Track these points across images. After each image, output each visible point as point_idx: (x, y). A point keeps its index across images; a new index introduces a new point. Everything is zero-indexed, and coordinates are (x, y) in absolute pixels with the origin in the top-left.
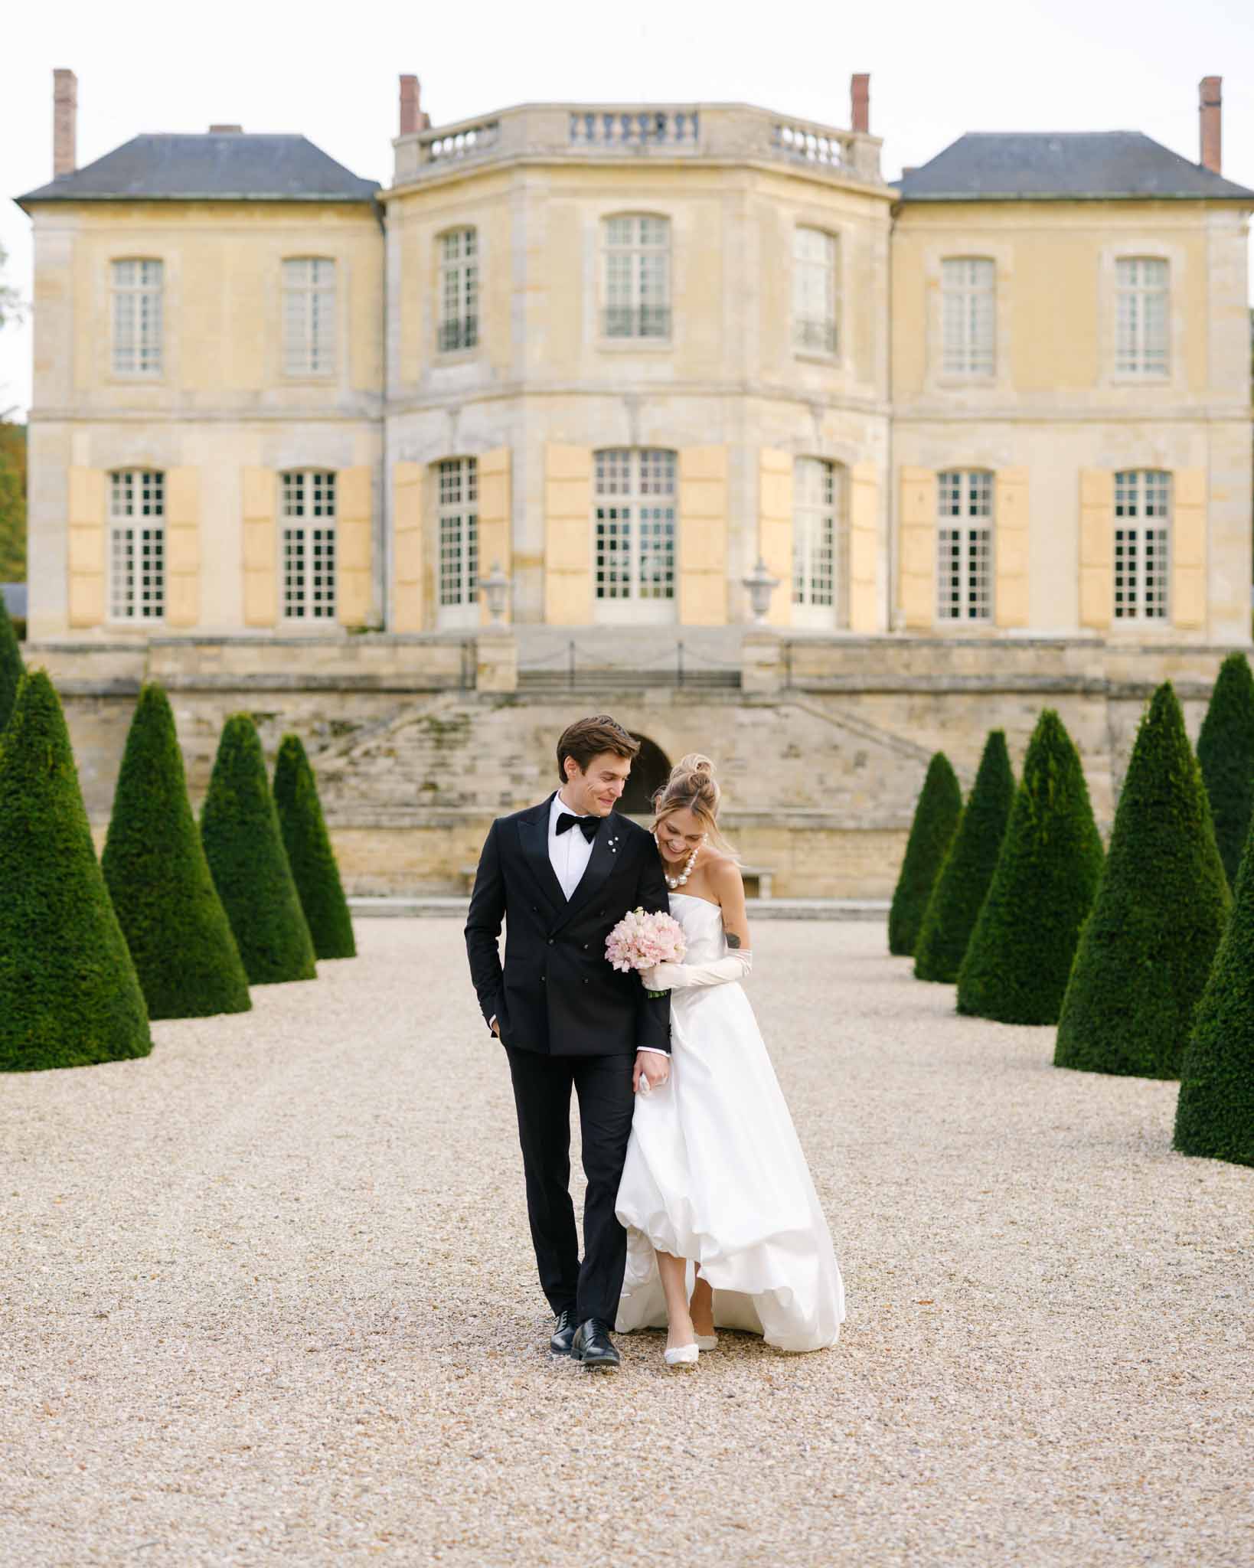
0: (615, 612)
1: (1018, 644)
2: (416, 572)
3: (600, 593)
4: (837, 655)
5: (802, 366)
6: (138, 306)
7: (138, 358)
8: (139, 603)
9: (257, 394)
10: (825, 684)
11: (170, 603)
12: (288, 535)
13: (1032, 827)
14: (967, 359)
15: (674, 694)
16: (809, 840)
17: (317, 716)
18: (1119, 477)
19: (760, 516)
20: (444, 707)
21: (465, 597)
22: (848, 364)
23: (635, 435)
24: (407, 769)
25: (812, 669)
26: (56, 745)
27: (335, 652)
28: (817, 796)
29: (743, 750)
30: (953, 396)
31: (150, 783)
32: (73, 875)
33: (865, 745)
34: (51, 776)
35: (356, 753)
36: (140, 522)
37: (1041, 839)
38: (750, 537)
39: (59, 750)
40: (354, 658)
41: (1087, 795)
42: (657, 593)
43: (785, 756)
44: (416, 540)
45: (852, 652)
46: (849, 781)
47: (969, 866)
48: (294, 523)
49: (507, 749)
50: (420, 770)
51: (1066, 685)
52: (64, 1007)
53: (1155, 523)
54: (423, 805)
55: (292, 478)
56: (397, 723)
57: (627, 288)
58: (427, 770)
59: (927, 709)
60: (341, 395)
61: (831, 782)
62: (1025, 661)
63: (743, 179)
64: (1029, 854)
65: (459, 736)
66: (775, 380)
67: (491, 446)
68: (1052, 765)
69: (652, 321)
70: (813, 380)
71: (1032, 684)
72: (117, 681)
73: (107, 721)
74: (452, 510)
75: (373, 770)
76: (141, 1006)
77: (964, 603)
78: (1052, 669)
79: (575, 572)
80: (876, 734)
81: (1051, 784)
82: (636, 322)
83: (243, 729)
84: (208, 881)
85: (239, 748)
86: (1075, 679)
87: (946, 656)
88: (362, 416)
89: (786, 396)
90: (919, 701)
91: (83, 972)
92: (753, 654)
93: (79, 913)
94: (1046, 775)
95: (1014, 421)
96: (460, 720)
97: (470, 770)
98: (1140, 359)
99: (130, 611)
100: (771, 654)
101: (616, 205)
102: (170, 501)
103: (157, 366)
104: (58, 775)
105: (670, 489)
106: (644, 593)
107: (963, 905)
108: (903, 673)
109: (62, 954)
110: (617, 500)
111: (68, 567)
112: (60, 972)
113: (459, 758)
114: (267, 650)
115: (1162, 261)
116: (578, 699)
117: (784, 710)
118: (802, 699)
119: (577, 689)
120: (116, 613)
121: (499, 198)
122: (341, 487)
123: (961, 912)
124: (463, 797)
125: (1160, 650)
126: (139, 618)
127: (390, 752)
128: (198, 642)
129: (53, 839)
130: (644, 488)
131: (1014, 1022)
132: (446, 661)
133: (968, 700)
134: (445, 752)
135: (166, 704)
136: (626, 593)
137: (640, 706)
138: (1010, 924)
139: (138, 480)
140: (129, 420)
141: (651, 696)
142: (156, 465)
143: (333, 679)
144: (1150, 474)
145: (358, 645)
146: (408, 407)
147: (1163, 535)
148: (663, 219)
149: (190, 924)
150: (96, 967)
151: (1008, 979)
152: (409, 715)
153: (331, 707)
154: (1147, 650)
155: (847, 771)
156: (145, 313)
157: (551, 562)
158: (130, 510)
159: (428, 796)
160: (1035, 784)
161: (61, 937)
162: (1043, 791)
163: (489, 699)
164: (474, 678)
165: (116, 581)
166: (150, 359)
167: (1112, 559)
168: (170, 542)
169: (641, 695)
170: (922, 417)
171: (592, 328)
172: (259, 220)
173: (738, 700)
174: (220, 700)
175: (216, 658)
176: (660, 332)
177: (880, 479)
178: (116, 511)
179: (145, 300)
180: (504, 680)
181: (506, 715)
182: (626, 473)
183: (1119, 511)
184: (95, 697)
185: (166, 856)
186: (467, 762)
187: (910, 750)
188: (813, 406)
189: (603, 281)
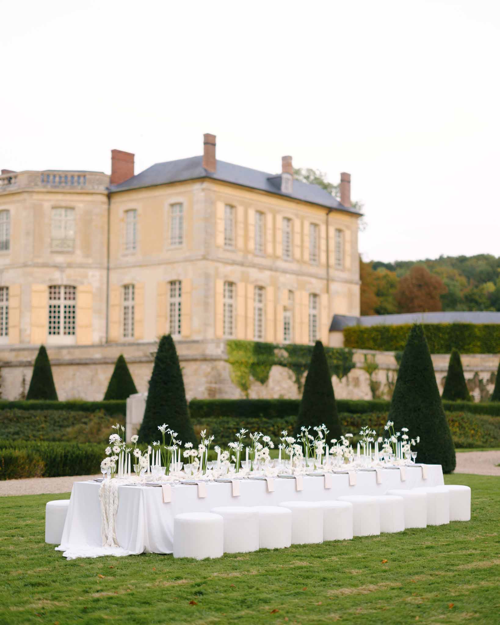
5: (55, 254)
14: (132, 245)
18: (171, 283)
19: (31, 307)
22: (78, 252)
30: (125, 259)
53: (181, 300)
63: (25, 196)
66: (41, 261)
70: (59, 259)
82: (5, 246)
89: (46, 265)
95: (141, 266)
98: (177, 240)
115: (181, 204)
148: (8, 211)
170: (118, 268)
183: (171, 296)
188: (59, 268)
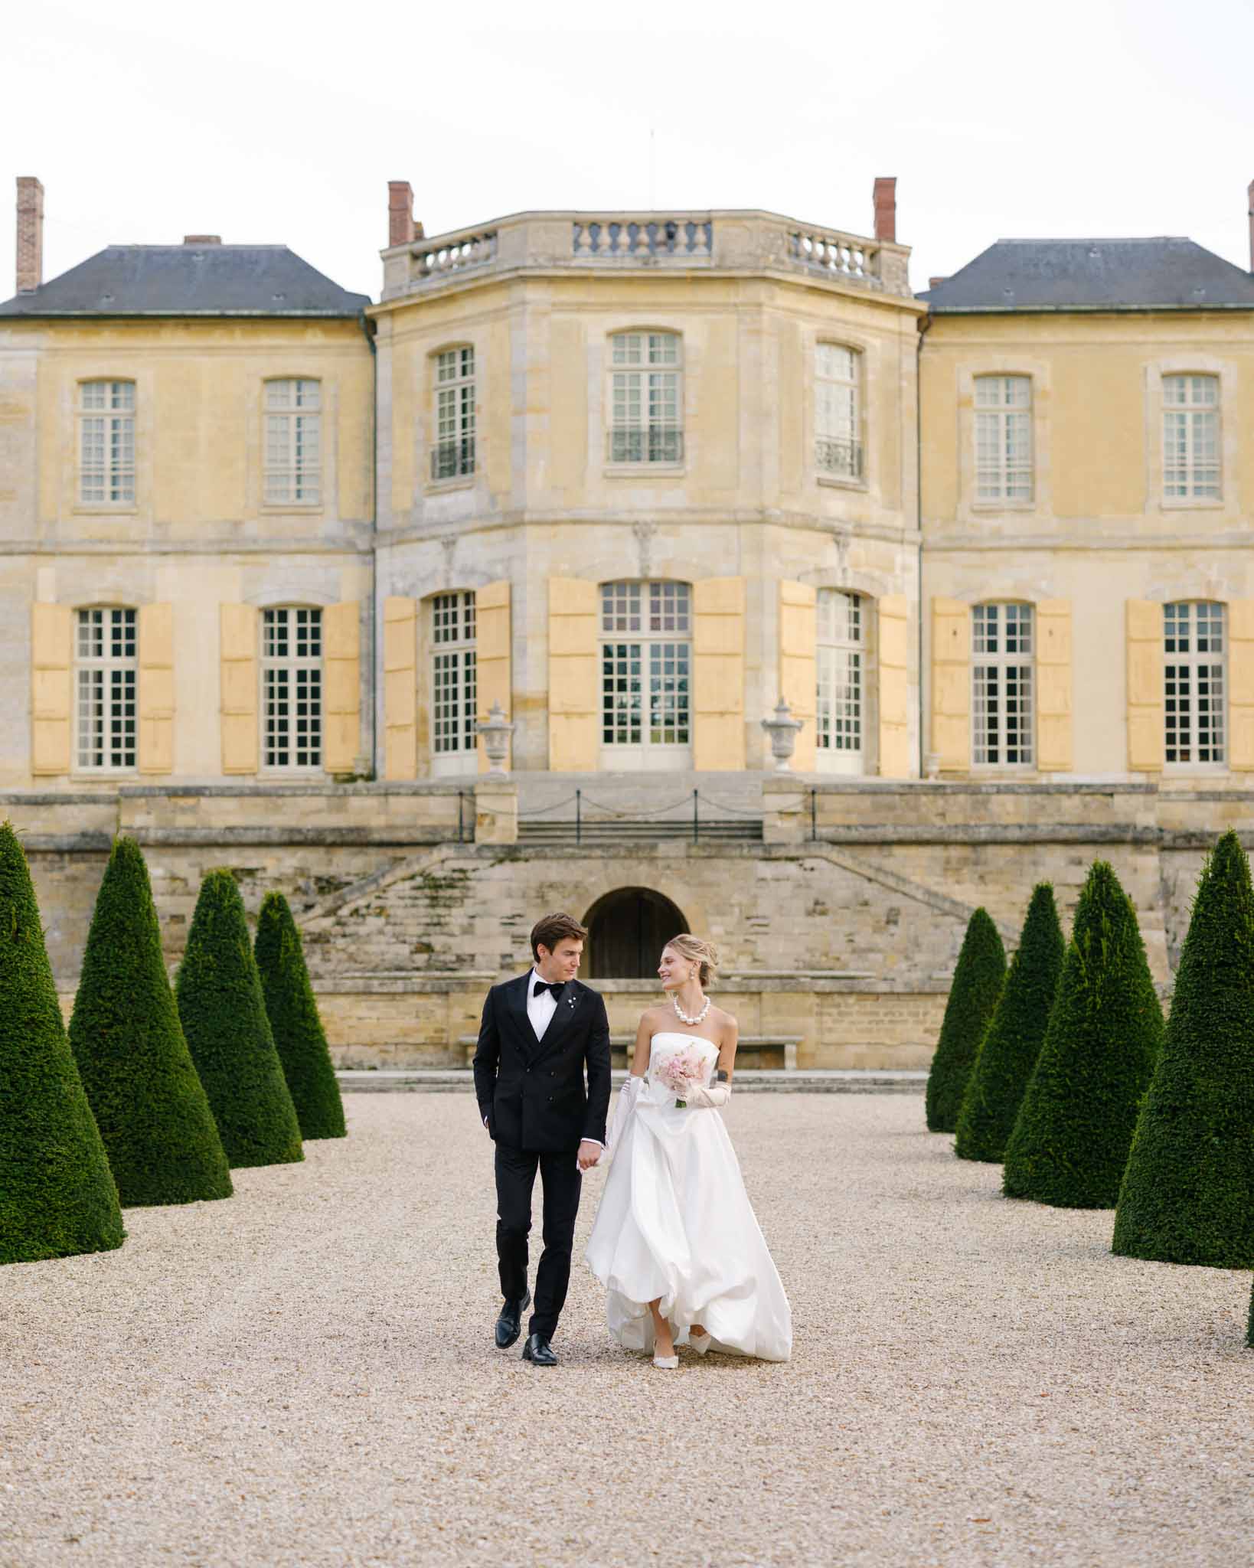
0: (623, 757)
1: (1062, 790)
2: (409, 717)
3: (608, 737)
4: (867, 802)
5: (827, 491)
6: (108, 432)
7: (108, 487)
8: (108, 750)
9: (237, 524)
10: (854, 835)
11: (141, 750)
12: (270, 675)
13: (1084, 991)
14: (1003, 484)
15: (689, 846)
16: (838, 1006)
17: (302, 872)
18: (1168, 608)
19: (781, 653)
20: (438, 862)
21: (461, 743)
22: (875, 490)
23: (645, 568)
24: (398, 929)
25: (839, 819)
26: (21, 907)
27: (321, 802)
28: (845, 957)
29: (765, 907)
30: (989, 523)
31: (122, 947)
32: (38, 1049)
33: (897, 900)
34: (16, 940)
35: (345, 912)
36: (109, 663)
37: (1095, 1004)
38: (771, 676)
39: (24, 913)
40: (341, 809)
41: (1144, 955)
42: (669, 737)
43: (810, 913)
44: (409, 680)
45: (880, 798)
46: (879, 940)
47: (1016, 1033)
48: (277, 663)
49: (507, 907)
50: (413, 930)
51: (1115, 834)
52: (30, 1194)
53: (1209, 659)
54: (418, 969)
55: (274, 615)
56: (388, 879)
57: (636, 409)
58: (420, 930)
59: (965, 861)
60: (327, 525)
61: (861, 941)
62: (1071, 808)
63: (761, 292)
64: (1082, 1021)
65: (456, 893)
66: (796, 507)
67: (491, 579)
68: (1105, 923)
69: (662, 444)
70: (837, 507)
71: (1078, 833)
72: (84, 835)
73: (74, 879)
74: (447, 648)
75: (362, 930)
76: (113, 1193)
77: (1003, 746)
78: (1099, 818)
79: (582, 715)
80: (906, 889)
81: (1104, 943)
82: (645, 445)
83: (223, 887)
84: (185, 1053)
85: (219, 909)
86: (1126, 827)
87: (985, 803)
88: (350, 547)
89: (808, 524)
90: (955, 852)
91: (50, 1156)
92: (774, 802)
93: (45, 1090)
94: (1099, 933)
95: (1055, 549)
96: (456, 875)
97: (468, 930)
98: (1190, 483)
99: (99, 760)
100: (794, 802)
101: (625, 320)
102: (142, 641)
103: (129, 494)
104: (22, 939)
105: (684, 624)
106: (655, 738)
107: (1009, 1076)
108: (938, 821)
109: (26, 1135)
110: (627, 637)
111: (31, 712)
112: (24, 1155)
113: (456, 917)
114: (248, 801)
115: (1214, 377)
116: (584, 853)
117: (808, 863)
118: (827, 850)
119: (582, 841)
120: (83, 762)
121: (498, 314)
122: (327, 625)
123: (1006, 1083)
124: (460, 959)
125: (1217, 796)
126: (108, 768)
127: (381, 911)
128: (173, 793)
129: (17, 1010)
130: (655, 625)
131: (1067, 1205)
132: (441, 812)
133: (1009, 852)
134: (440, 911)
135: (140, 862)
136: (636, 737)
137: (652, 859)
138: (1062, 1098)
139: (107, 616)
140: (98, 553)
141: (664, 848)
142: (128, 601)
143: (320, 831)
144: (1202, 606)
145: (345, 795)
146: (400, 537)
147: (1218, 671)
148: (674, 334)
149: (166, 1100)
150: (64, 1150)
151: (1060, 1157)
152: (401, 871)
153: (316, 862)
154: (1202, 796)
155: (877, 930)
156: (115, 438)
157: (555, 703)
158: (99, 650)
159: (421, 959)
160: (1087, 944)
161: (25, 1117)
162: (1096, 951)
163: (488, 853)
164: (472, 830)
165: (84, 727)
166: (121, 487)
167: (1162, 697)
168: (141, 684)
169: (654, 847)
170: (953, 547)
171: (598, 453)
172: (239, 338)
173: (760, 852)
174: (195, 855)
175: (193, 810)
176: (671, 456)
177: (911, 613)
178: (84, 651)
179: (115, 424)
180: (504, 832)
181: (507, 869)
182: (636, 607)
183: (1170, 646)
184: (60, 852)
185: (139, 1026)
186: (465, 921)
187: (947, 906)
188: (836, 534)
189: (610, 402)
